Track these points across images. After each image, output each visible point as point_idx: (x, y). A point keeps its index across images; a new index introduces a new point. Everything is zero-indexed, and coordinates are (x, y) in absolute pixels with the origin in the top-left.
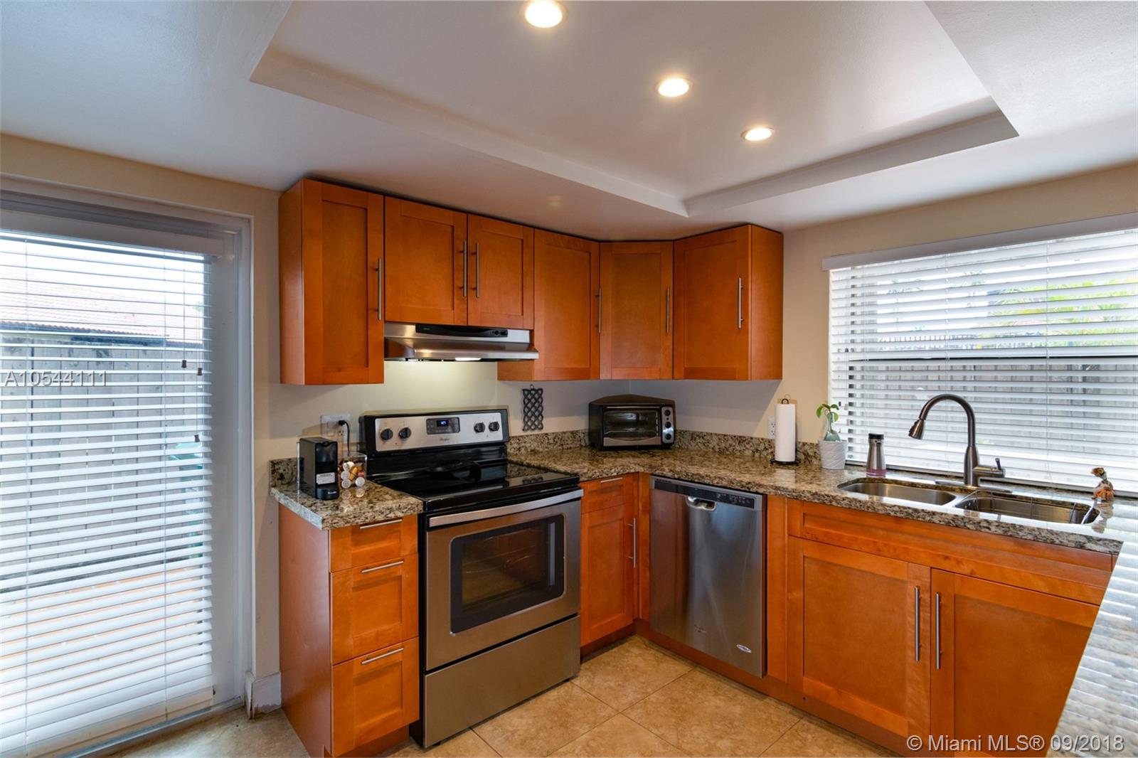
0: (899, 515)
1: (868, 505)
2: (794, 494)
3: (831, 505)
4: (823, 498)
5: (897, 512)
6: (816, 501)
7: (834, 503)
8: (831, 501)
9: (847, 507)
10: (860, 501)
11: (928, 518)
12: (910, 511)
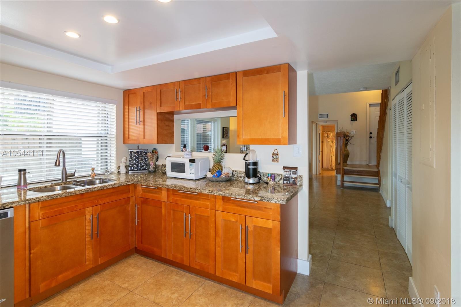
0: (84, 192)
1: (73, 192)
2: (37, 200)
3: (57, 198)
4: (53, 197)
5: (84, 191)
6: (50, 199)
7: (59, 197)
8: (57, 197)
9: (65, 196)
10: (70, 192)
11: (93, 190)
12: (88, 189)
